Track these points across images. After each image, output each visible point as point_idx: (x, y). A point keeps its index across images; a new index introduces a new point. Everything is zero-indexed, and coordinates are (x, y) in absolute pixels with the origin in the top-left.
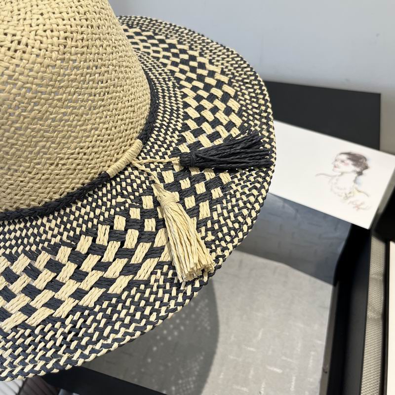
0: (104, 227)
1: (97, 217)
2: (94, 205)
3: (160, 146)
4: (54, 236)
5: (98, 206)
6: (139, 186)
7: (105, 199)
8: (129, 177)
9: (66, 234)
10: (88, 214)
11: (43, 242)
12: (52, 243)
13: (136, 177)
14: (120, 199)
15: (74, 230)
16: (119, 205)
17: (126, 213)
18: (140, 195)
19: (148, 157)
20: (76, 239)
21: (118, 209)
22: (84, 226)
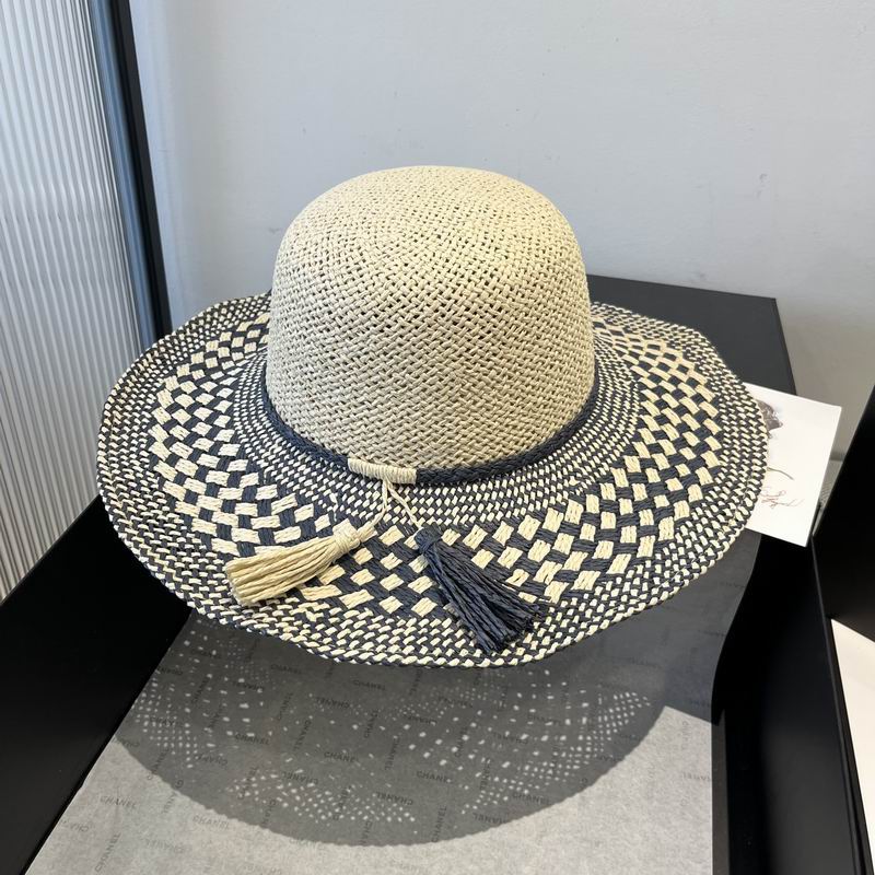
0: (293, 500)
1: (302, 487)
2: (314, 474)
3: (434, 505)
4: (266, 459)
5: (314, 479)
6: (361, 509)
7: (326, 481)
8: (366, 491)
9: (272, 468)
10: (302, 474)
11: (257, 454)
12: (258, 463)
13: (371, 498)
14: (333, 497)
15: (279, 473)
16: (327, 500)
17: (319, 512)
18: (349, 516)
19: (408, 498)
20: (270, 481)
21: (320, 502)
22: (286, 480)
